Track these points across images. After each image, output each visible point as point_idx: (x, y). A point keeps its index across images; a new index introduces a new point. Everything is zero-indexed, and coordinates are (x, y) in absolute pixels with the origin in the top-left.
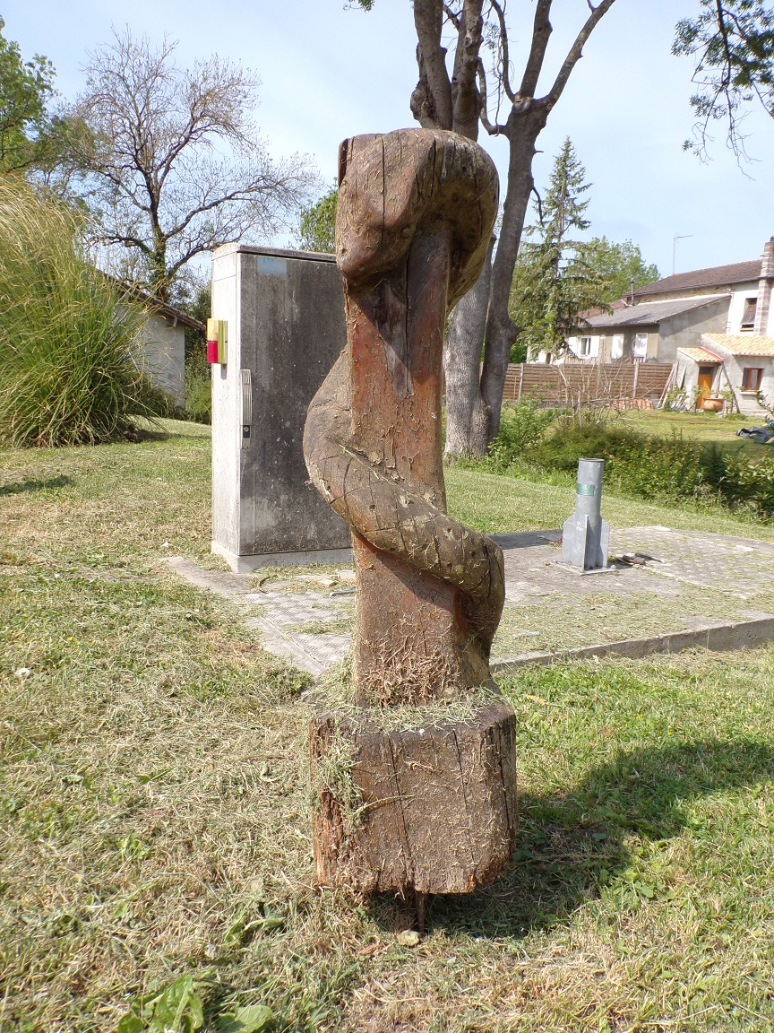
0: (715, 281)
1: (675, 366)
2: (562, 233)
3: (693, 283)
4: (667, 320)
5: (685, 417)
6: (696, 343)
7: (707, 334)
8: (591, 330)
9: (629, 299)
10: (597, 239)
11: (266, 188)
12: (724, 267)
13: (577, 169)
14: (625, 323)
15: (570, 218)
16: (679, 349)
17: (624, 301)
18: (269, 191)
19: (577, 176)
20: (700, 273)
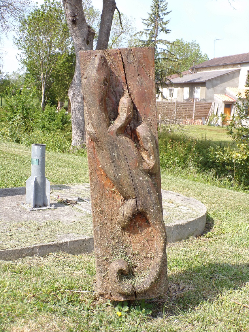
0: (233, 62)
1: (213, 103)
2: (157, 35)
3: (223, 62)
4: (210, 80)
5: (217, 129)
6: (223, 92)
7: (228, 88)
8: (172, 85)
9: (192, 70)
10: (178, 40)
11: (3, 6)
12: (238, 55)
13: (164, 4)
14: (190, 81)
15: (161, 28)
16: (215, 95)
17: (190, 71)
18: (5, 8)
19: (164, 7)
20: (226, 58)
